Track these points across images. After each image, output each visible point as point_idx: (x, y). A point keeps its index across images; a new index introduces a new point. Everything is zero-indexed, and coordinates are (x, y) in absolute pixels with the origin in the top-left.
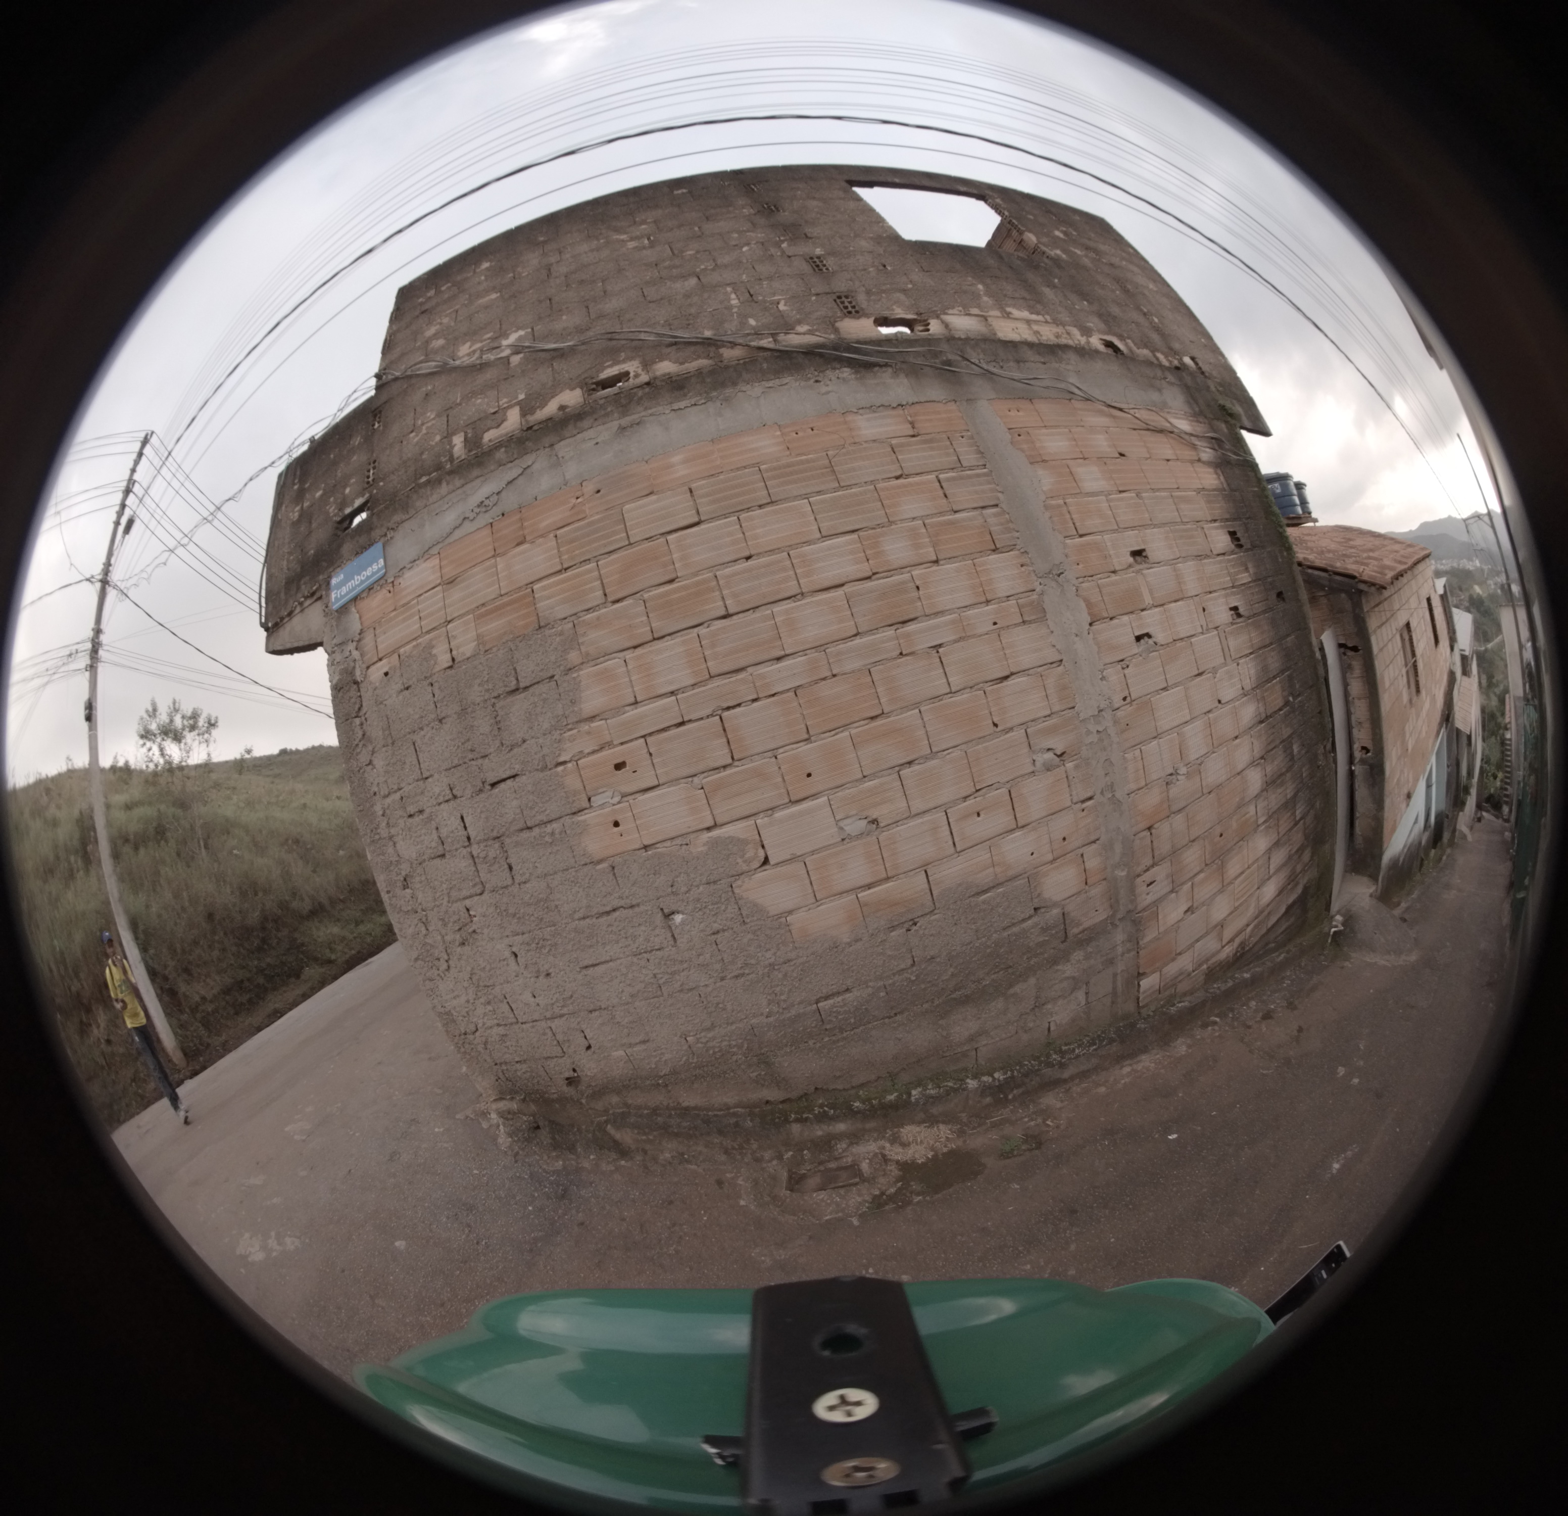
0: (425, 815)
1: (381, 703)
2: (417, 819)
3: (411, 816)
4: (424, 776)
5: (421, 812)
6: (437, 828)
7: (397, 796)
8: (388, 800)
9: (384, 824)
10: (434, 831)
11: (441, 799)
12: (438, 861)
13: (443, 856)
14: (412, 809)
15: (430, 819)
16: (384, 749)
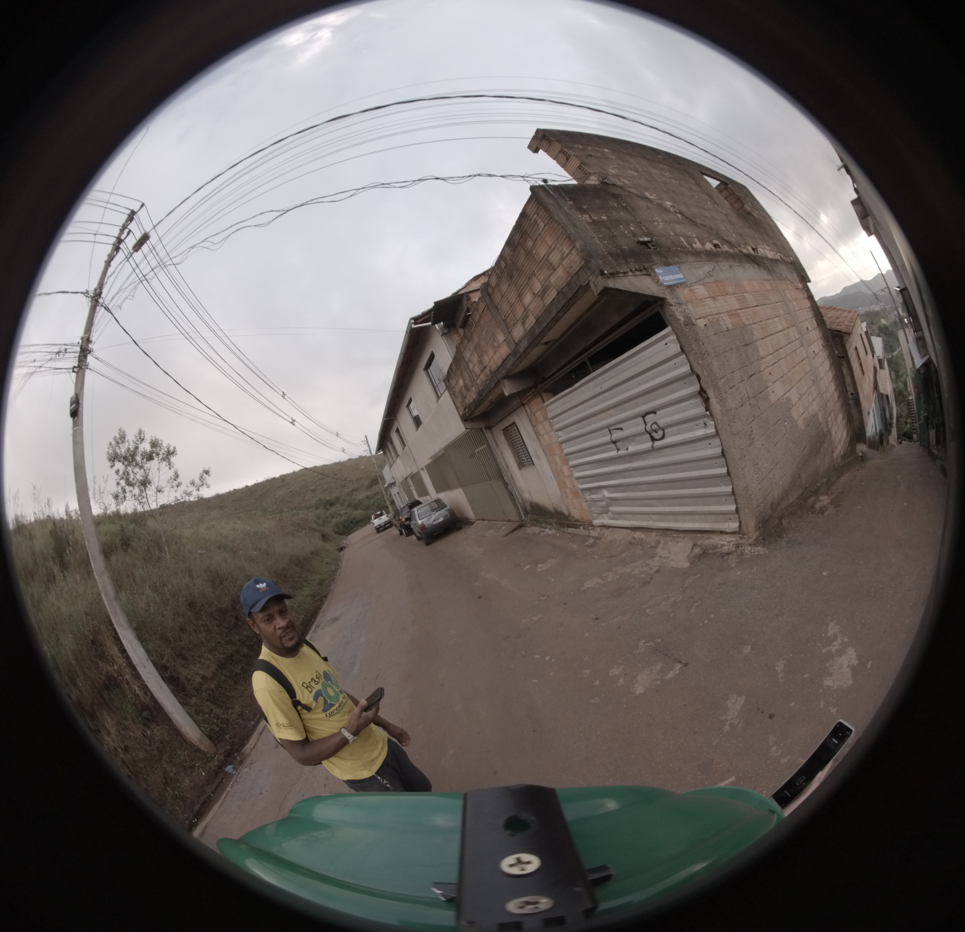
0: (735, 388)
1: (708, 337)
2: (733, 389)
3: (731, 388)
4: (733, 371)
5: (734, 386)
6: (740, 393)
7: (725, 378)
8: (722, 381)
9: (723, 392)
10: (739, 395)
11: (740, 381)
12: (742, 408)
13: (742, 405)
14: (731, 385)
15: (737, 389)
16: (715, 358)
